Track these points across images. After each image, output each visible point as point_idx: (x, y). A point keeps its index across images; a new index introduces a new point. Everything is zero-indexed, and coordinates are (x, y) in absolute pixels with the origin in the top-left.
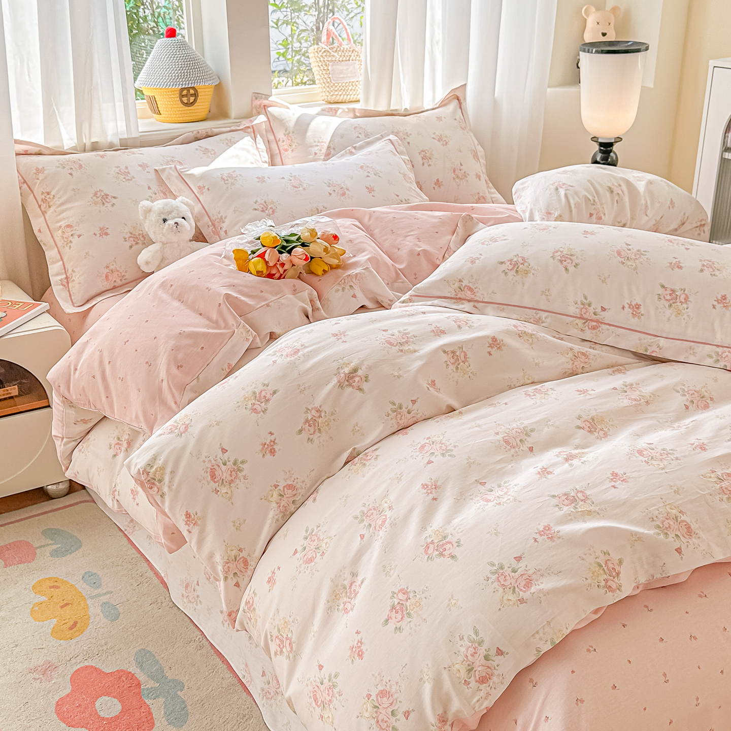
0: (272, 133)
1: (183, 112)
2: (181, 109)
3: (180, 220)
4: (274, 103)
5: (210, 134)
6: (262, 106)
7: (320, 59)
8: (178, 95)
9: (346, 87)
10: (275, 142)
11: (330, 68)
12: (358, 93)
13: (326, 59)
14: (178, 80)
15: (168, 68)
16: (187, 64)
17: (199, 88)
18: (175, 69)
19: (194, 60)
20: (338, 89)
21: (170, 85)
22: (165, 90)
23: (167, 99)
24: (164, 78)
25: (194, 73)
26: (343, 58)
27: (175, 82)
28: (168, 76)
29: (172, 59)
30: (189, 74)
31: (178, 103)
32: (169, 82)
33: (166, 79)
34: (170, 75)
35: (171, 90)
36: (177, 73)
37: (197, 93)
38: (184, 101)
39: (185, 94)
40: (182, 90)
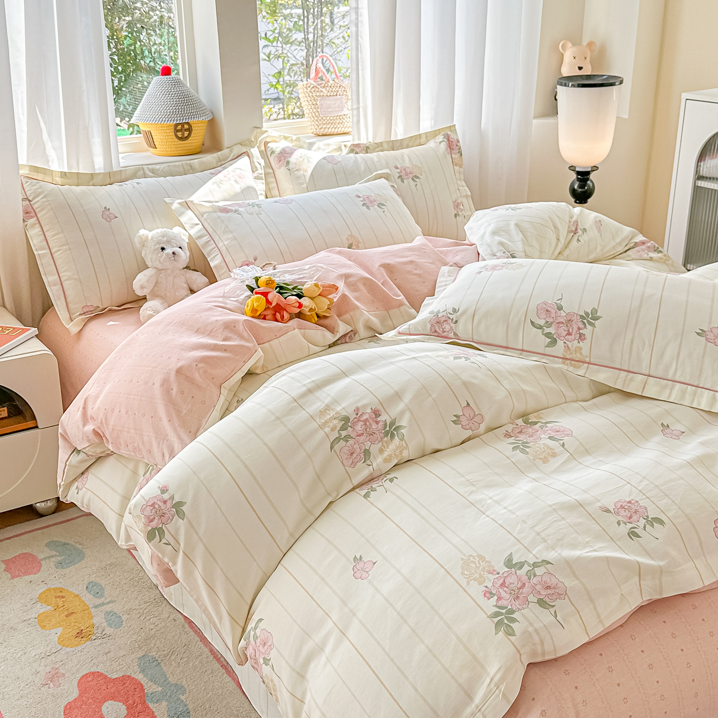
2: (176, 143)
3: (177, 250)
7: (309, 94)
8: (173, 130)
9: (334, 120)
11: (318, 103)
12: (345, 126)
13: (314, 94)
14: (173, 116)
15: (163, 105)
16: (182, 101)
17: (193, 123)
18: (170, 105)
19: (188, 97)
20: (326, 122)
21: (165, 121)
22: (161, 126)
23: (162, 134)
24: (159, 114)
25: (189, 109)
26: (331, 93)
27: (170, 117)
28: (164, 112)
29: (167, 96)
30: (183, 110)
31: (173, 137)
32: (164, 117)
33: (162, 115)
34: (166, 111)
35: (166, 126)
36: (172, 109)
37: (191, 128)
38: (179, 136)
39: (180, 129)
40: (176, 125)
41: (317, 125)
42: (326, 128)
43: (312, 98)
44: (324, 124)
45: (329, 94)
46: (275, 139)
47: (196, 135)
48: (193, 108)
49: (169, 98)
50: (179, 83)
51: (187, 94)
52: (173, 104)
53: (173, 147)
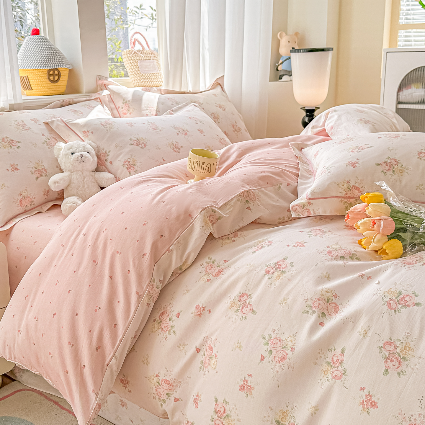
0: (113, 103)
1: (50, 87)
2: (49, 85)
4: (111, 83)
5: (71, 102)
6: (103, 85)
8: (46, 75)
9: (151, 76)
10: (116, 109)
11: (138, 64)
12: (158, 81)
13: (135, 58)
14: (47, 63)
15: (38, 55)
16: (52, 53)
17: (61, 70)
18: (44, 56)
19: (56, 50)
20: (146, 78)
21: (41, 67)
22: (37, 71)
23: (38, 78)
24: (36, 62)
25: (58, 59)
26: (146, 58)
27: (45, 64)
28: (39, 60)
29: (40, 49)
30: (54, 59)
31: (47, 80)
32: (40, 64)
33: (38, 62)
34: (41, 60)
35: (41, 71)
36: (45, 58)
37: (60, 74)
38: (51, 79)
39: (52, 74)
40: (50, 70)
42: (145, 82)
43: (134, 61)
44: (144, 79)
47: (63, 80)
48: (61, 58)
49: (42, 50)
50: (47, 41)
51: (55, 49)
52: (46, 54)
53: (47, 88)
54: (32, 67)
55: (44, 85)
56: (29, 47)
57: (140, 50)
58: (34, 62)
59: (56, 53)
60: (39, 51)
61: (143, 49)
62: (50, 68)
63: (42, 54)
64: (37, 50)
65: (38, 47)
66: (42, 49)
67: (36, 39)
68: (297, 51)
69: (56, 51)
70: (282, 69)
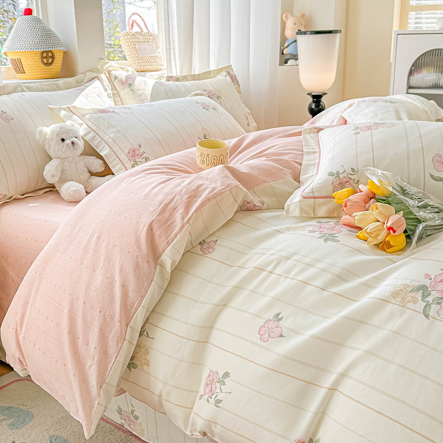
1: (44, 70)
2: (42, 68)
3: (74, 139)
7: (129, 40)
8: (39, 57)
9: (150, 60)
11: (137, 46)
12: (158, 64)
13: (133, 40)
14: (40, 45)
15: (31, 36)
16: (45, 34)
17: (55, 52)
18: (37, 37)
19: (50, 31)
20: (144, 61)
21: (34, 49)
22: (30, 53)
23: (31, 60)
24: (29, 43)
25: (51, 40)
26: (145, 40)
27: (38, 46)
28: (32, 42)
29: (33, 30)
30: (47, 40)
31: (40, 63)
32: (33, 46)
33: (31, 44)
34: (33, 41)
35: (34, 53)
36: (38, 40)
37: (53, 56)
38: (44, 62)
39: (46, 56)
40: (43, 52)
41: (137, 63)
42: (144, 65)
43: (132, 43)
44: (143, 62)
45: (143, 41)
46: (115, 69)
47: (57, 62)
48: (55, 40)
49: (35, 31)
50: (40, 21)
51: (48, 30)
52: (39, 36)
53: (40, 71)
54: (25, 49)
55: (38, 68)
56: (22, 27)
57: (138, 32)
58: (27, 44)
59: (50, 34)
60: (32, 32)
61: (142, 31)
62: (44, 50)
63: (35, 35)
64: (30, 31)
65: (31, 28)
66: (35, 29)
67: (28, 19)
68: (303, 33)
69: (50, 33)
70: (288, 53)
